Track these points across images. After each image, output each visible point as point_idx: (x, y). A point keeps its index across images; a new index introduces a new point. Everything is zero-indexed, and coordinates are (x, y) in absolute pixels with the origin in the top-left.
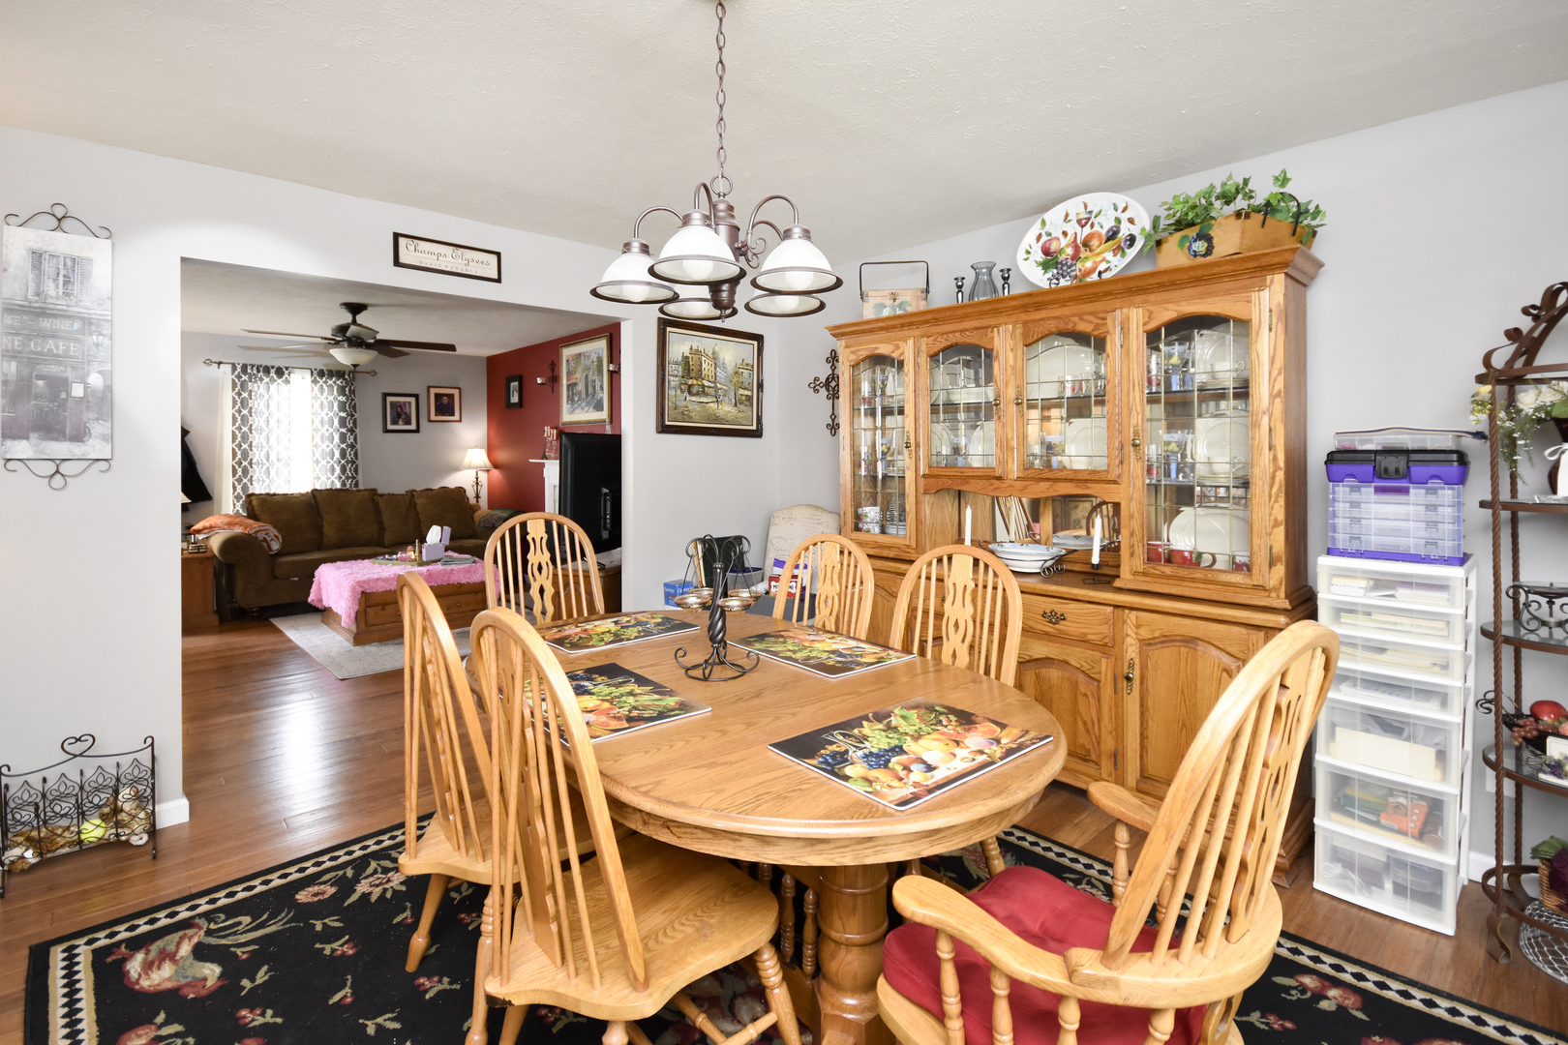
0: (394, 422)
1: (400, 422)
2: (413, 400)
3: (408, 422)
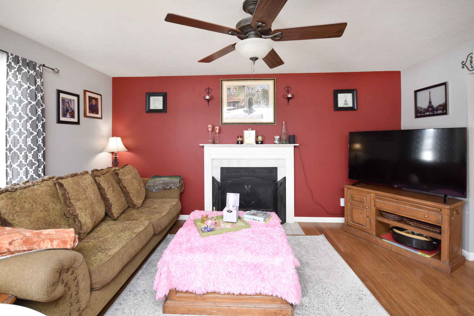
0: (65, 115)
1: (68, 115)
2: (75, 98)
3: (73, 116)
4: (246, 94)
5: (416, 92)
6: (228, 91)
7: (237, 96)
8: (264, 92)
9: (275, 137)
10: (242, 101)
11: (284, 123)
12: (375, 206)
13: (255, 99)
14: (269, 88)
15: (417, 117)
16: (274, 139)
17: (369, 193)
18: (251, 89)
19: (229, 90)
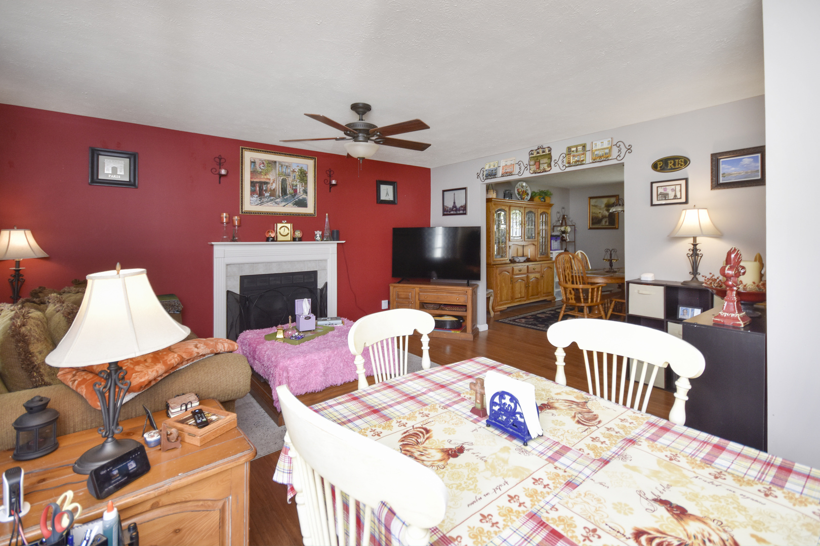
4: (277, 173)
5: (444, 191)
6: (252, 166)
7: (265, 175)
8: (301, 173)
9: (315, 232)
10: (272, 182)
11: (327, 215)
12: (419, 300)
13: (290, 182)
14: (307, 169)
15: (444, 215)
16: (315, 235)
17: (414, 288)
18: (285, 167)
19: (253, 164)
